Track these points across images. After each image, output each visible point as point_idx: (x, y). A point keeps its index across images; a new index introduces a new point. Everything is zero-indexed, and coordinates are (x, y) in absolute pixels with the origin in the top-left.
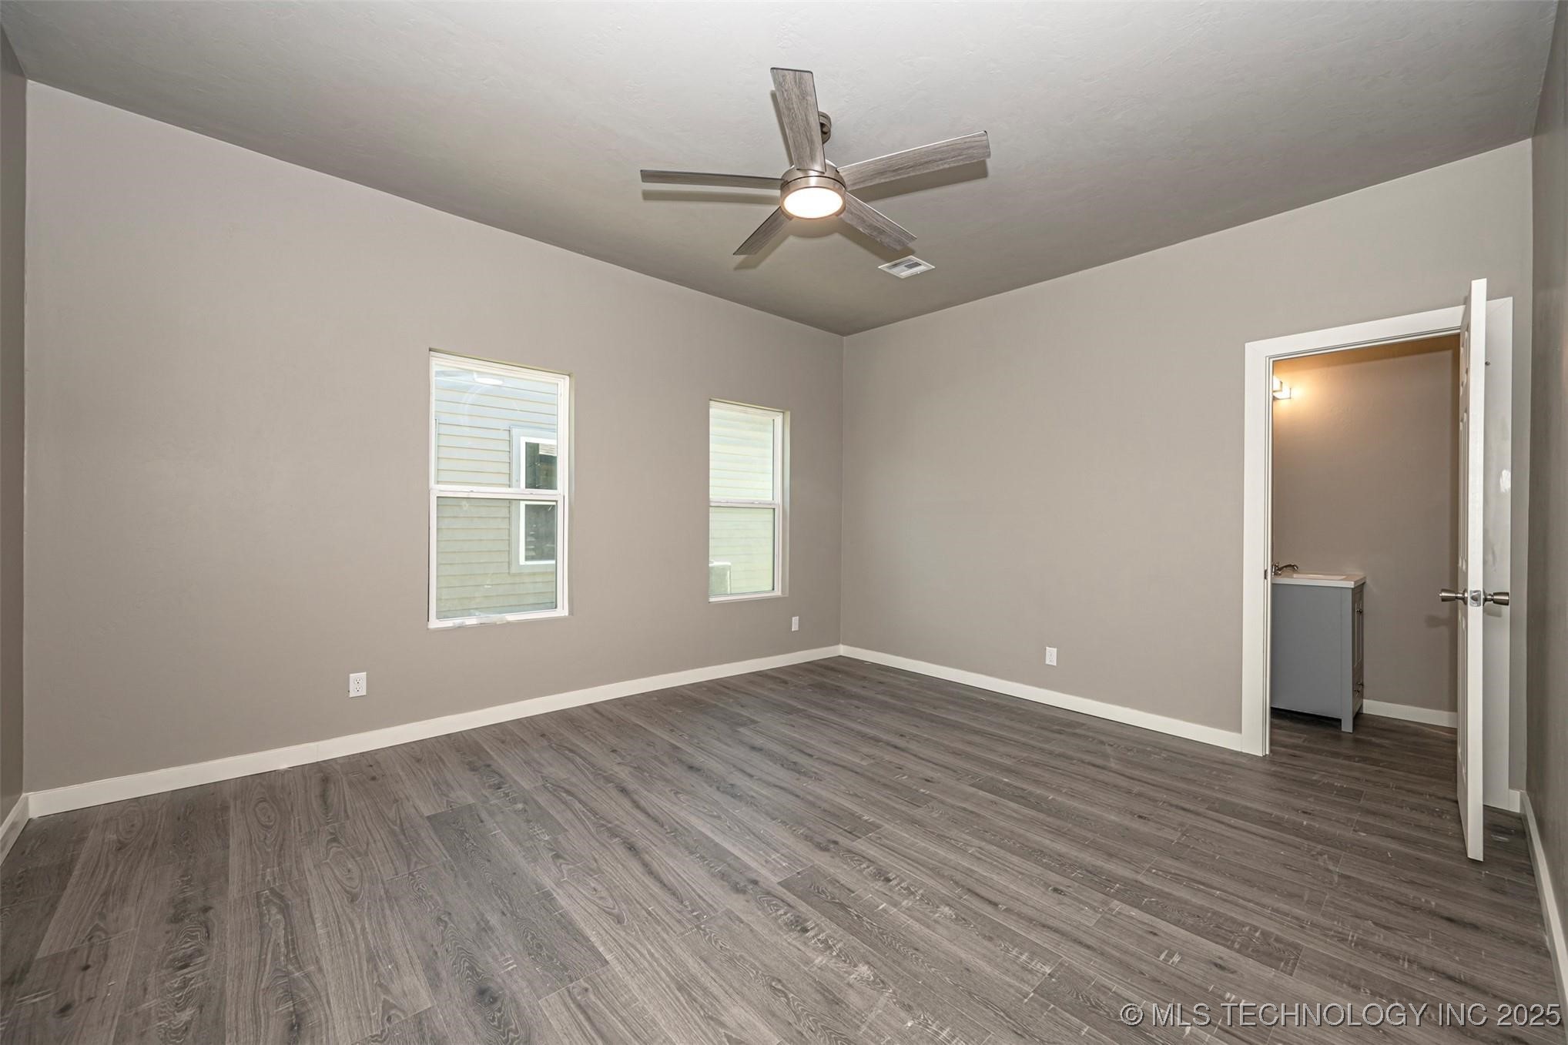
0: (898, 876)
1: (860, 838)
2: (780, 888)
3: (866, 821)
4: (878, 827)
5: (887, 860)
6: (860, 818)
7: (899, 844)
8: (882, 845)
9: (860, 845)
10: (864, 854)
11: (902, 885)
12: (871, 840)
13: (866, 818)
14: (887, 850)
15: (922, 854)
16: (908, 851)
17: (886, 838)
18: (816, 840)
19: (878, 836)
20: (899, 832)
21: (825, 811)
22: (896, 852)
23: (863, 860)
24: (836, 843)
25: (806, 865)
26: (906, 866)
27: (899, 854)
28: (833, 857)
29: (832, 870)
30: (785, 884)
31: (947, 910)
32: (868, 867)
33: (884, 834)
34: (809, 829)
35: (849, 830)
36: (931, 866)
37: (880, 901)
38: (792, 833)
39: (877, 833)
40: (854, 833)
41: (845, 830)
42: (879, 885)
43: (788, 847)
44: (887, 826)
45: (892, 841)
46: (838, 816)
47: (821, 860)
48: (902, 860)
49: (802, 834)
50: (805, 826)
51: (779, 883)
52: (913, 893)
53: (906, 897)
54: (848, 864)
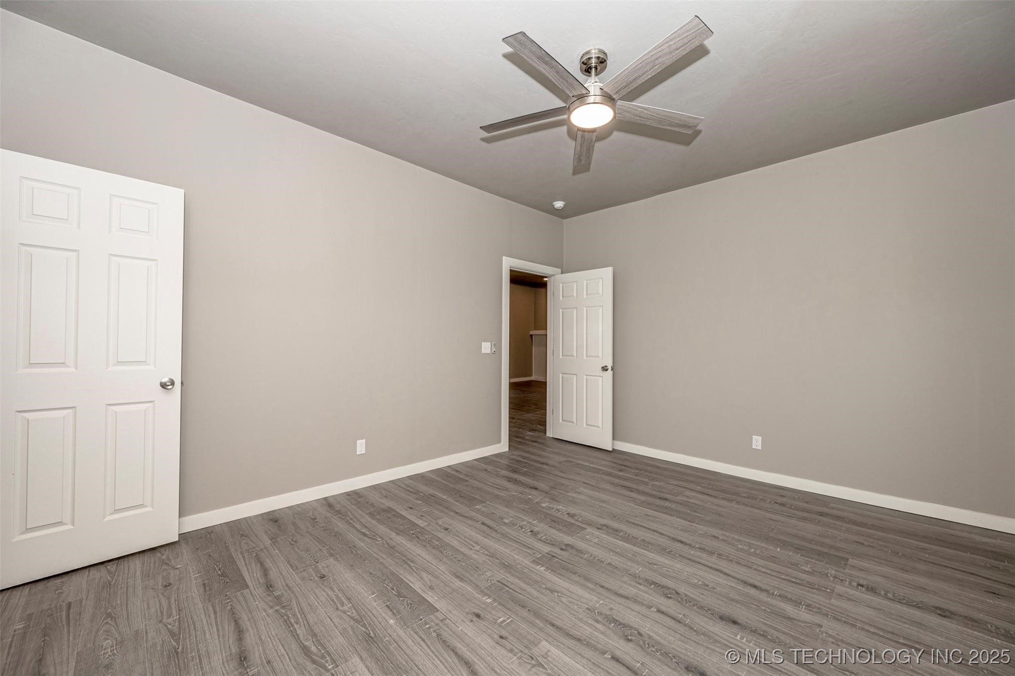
0: (526, 533)
1: (547, 553)
2: (585, 527)
3: (543, 566)
4: (534, 562)
5: (531, 541)
6: (547, 568)
7: (522, 550)
8: (533, 549)
9: (546, 549)
10: (544, 543)
11: (524, 530)
12: (539, 552)
13: (543, 569)
14: (530, 546)
15: (509, 545)
16: (517, 546)
17: (529, 553)
18: (574, 551)
19: (535, 555)
20: (521, 558)
21: (575, 573)
22: (524, 545)
23: (545, 541)
24: (562, 549)
25: (576, 537)
26: (520, 538)
27: (523, 544)
28: (562, 541)
29: (561, 535)
30: (584, 529)
31: (506, 521)
32: (542, 537)
33: (531, 557)
34: (582, 558)
35: (554, 558)
36: (506, 538)
37: (537, 523)
38: (591, 554)
39: (535, 557)
40: (551, 556)
41: (557, 558)
42: (536, 529)
43: (590, 545)
44: (528, 563)
45: (525, 552)
46: (563, 569)
47: (568, 539)
48: (522, 541)
49: (585, 554)
50: (585, 559)
51: (586, 529)
52: (520, 527)
53: (525, 525)
54: (553, 538)
